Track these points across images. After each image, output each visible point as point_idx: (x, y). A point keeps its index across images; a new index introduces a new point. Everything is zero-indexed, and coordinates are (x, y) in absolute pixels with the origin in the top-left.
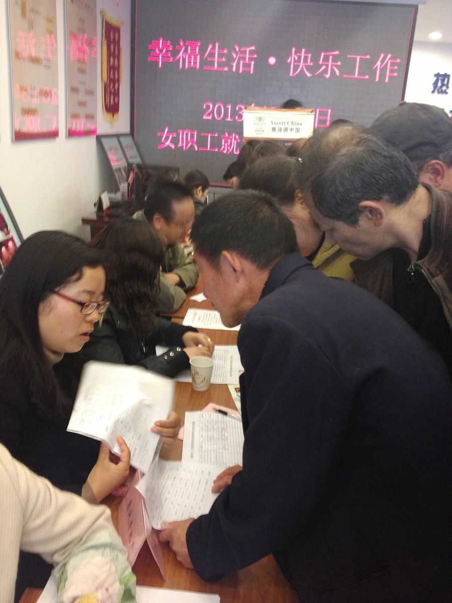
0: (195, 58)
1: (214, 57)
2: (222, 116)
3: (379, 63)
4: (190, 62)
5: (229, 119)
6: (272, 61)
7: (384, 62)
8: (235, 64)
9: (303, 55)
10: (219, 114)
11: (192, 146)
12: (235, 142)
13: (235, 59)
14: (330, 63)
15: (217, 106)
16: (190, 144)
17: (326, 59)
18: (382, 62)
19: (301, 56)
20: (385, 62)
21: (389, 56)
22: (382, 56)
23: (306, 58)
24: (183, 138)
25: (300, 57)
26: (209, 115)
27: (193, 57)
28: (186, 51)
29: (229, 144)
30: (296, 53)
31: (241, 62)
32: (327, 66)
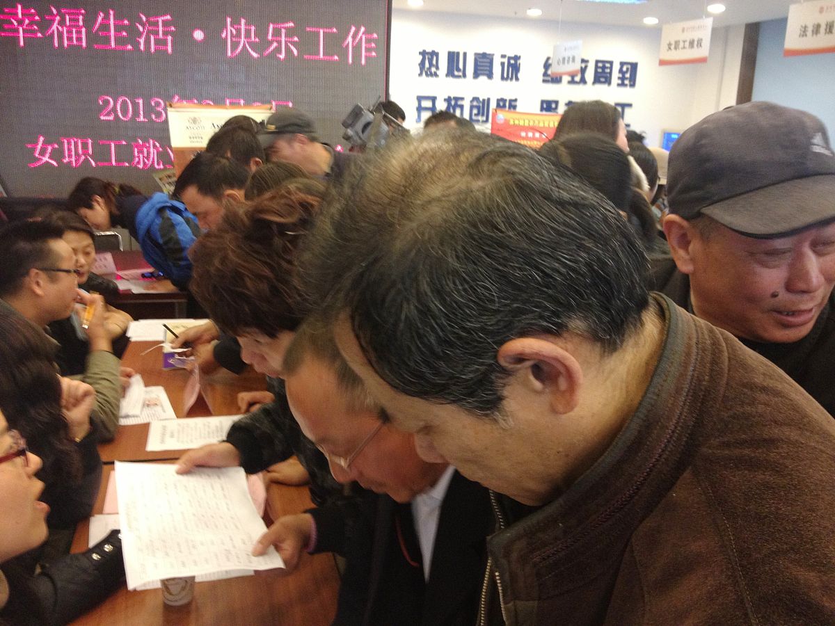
0: (79, 32)
1: (109, 31)
2: (130, 116)
3: (350, 39)
4: (70, 39)
5: (142, 119)
6: (199, 35)
7: (357, 37)
8: (142, 41)
9: (243, 27)
10: (125, 112)
11: (86, 160)
12: (155, 151)
13: (142, 33)
14: (283, 39)
15: (120, 101)
16: (83, 157)
17: (277, 33)
18: (354, 37)
19: (240, 29)
20: (359, 37)
21: (363, 29)
22: (353, 29)
23: (248, 32)
24: (70, 150)
25: (239, 31)
26: (108, 114)
27: (74, 30)
28: (62, 23)
29: (146, 155)
30: (232, 25)
31: (152, 38)
32: (279, 42)
